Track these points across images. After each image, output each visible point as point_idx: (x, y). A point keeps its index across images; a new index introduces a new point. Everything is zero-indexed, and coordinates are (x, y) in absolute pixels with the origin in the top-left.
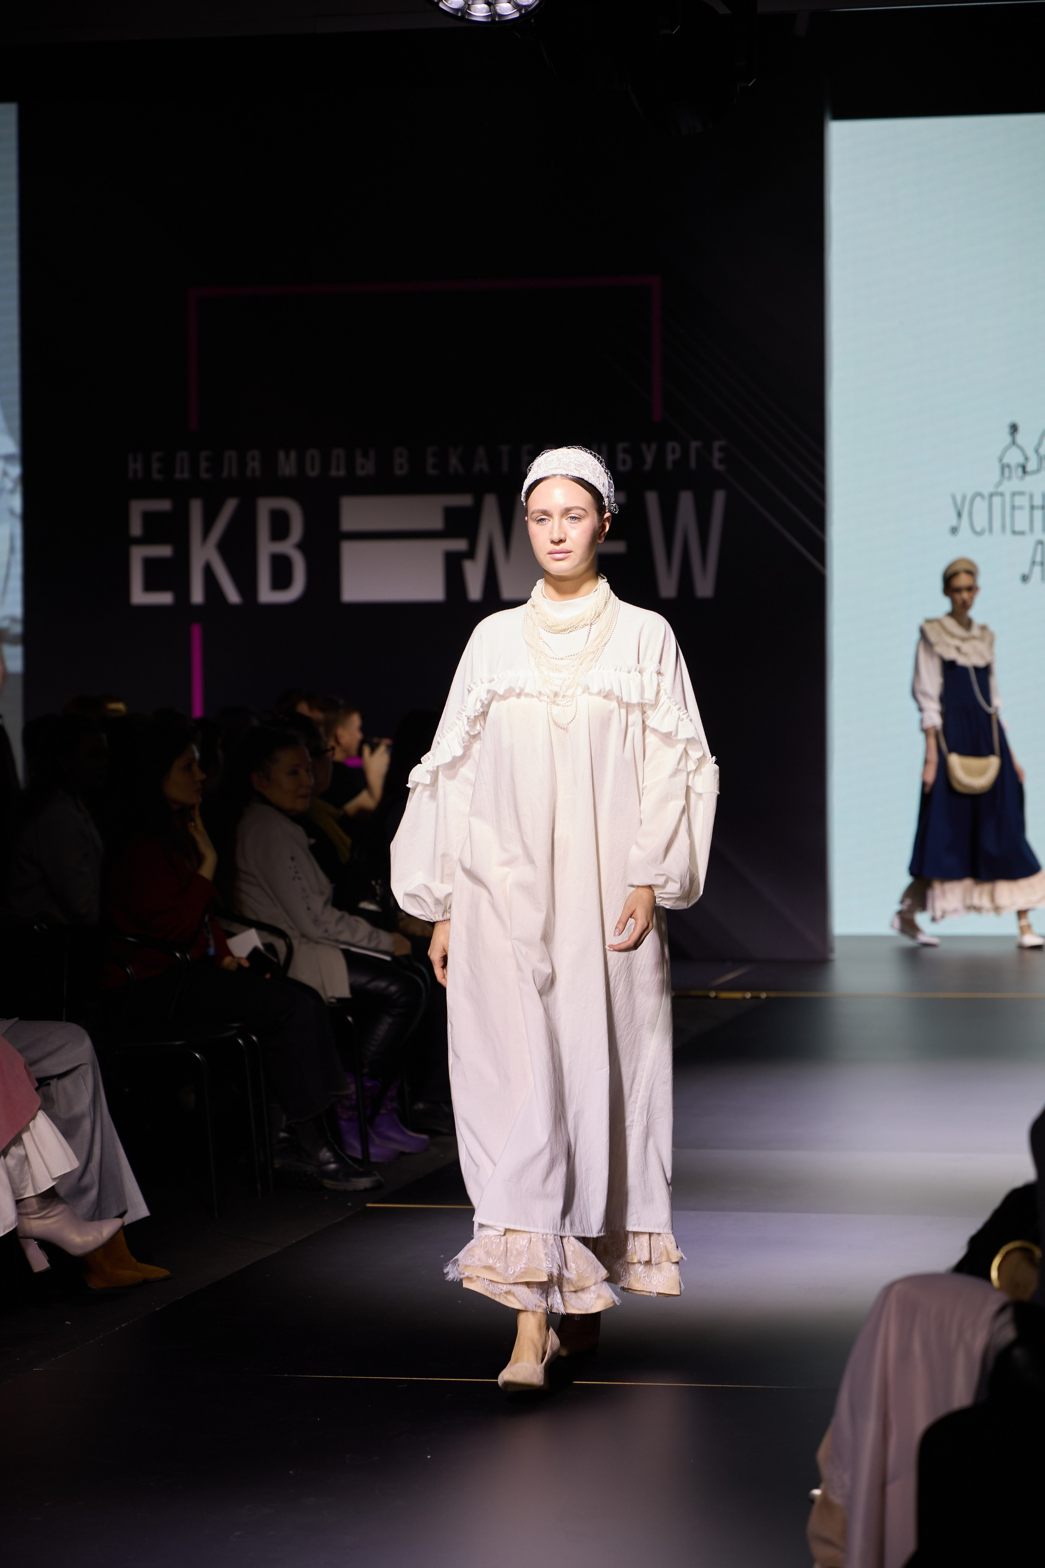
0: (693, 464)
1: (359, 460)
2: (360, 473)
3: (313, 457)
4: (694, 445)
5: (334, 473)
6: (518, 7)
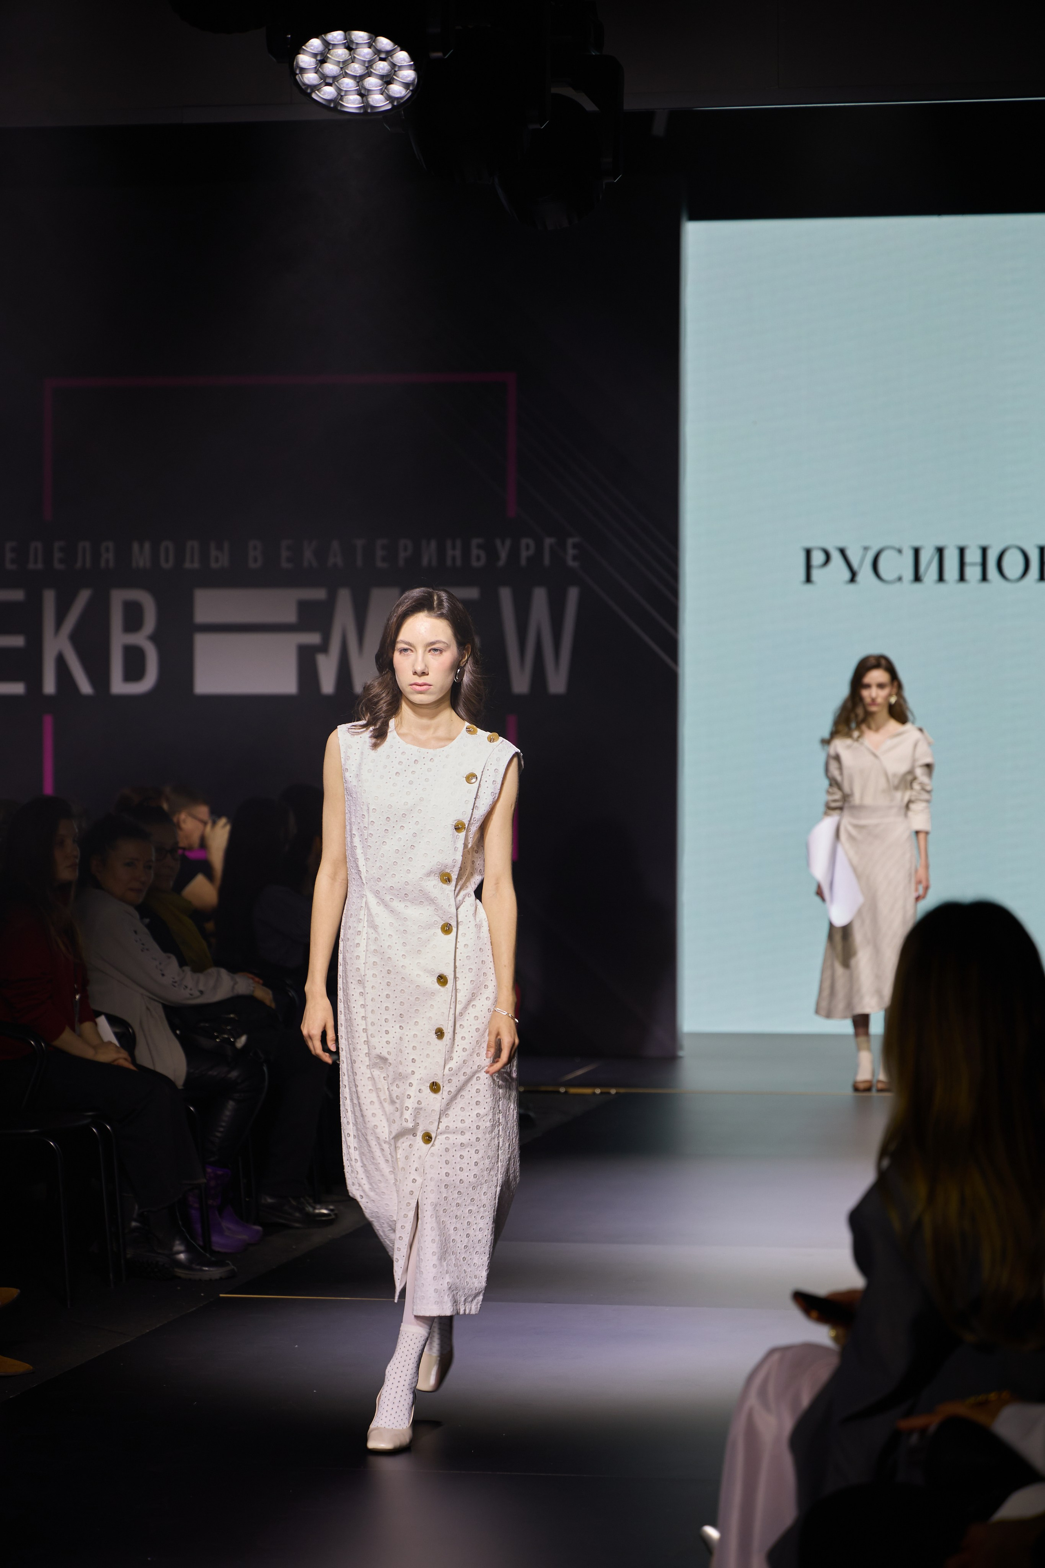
0: (547, 561)
1: (214, 553)
2: (213, 565)
3: (167, 549)
4: (548, 541)
5: (187, 565)
6: (390, 98)
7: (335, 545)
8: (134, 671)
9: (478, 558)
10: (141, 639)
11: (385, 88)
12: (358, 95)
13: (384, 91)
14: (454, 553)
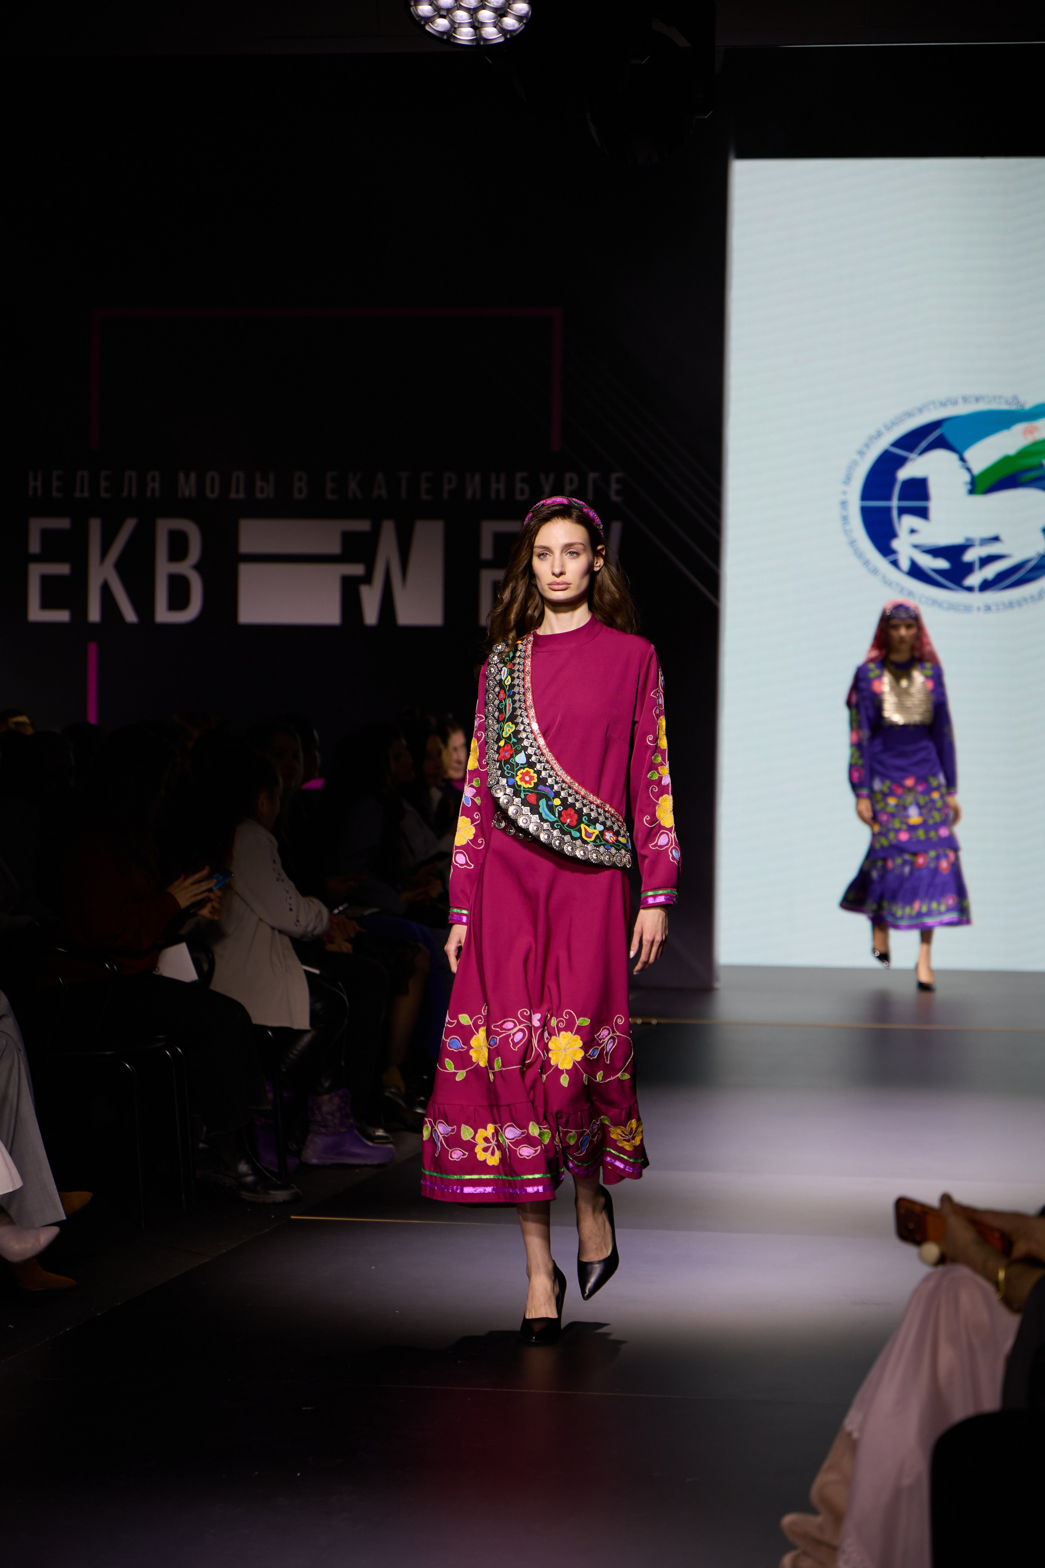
0: (590, 495)
1: (259, 483)
2: (259, 495)
3: (213, 479)
4: (592, 476)
5: (233, 495)
6: (503, 31)
7: (380, 476)
8: (178, 600)
9: (522, 492)
10: (186, 568)
11: (499, 22)
12: (471, 27)
13: (498, 24)
14: (498, 487)
